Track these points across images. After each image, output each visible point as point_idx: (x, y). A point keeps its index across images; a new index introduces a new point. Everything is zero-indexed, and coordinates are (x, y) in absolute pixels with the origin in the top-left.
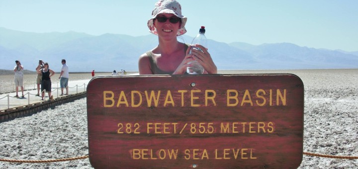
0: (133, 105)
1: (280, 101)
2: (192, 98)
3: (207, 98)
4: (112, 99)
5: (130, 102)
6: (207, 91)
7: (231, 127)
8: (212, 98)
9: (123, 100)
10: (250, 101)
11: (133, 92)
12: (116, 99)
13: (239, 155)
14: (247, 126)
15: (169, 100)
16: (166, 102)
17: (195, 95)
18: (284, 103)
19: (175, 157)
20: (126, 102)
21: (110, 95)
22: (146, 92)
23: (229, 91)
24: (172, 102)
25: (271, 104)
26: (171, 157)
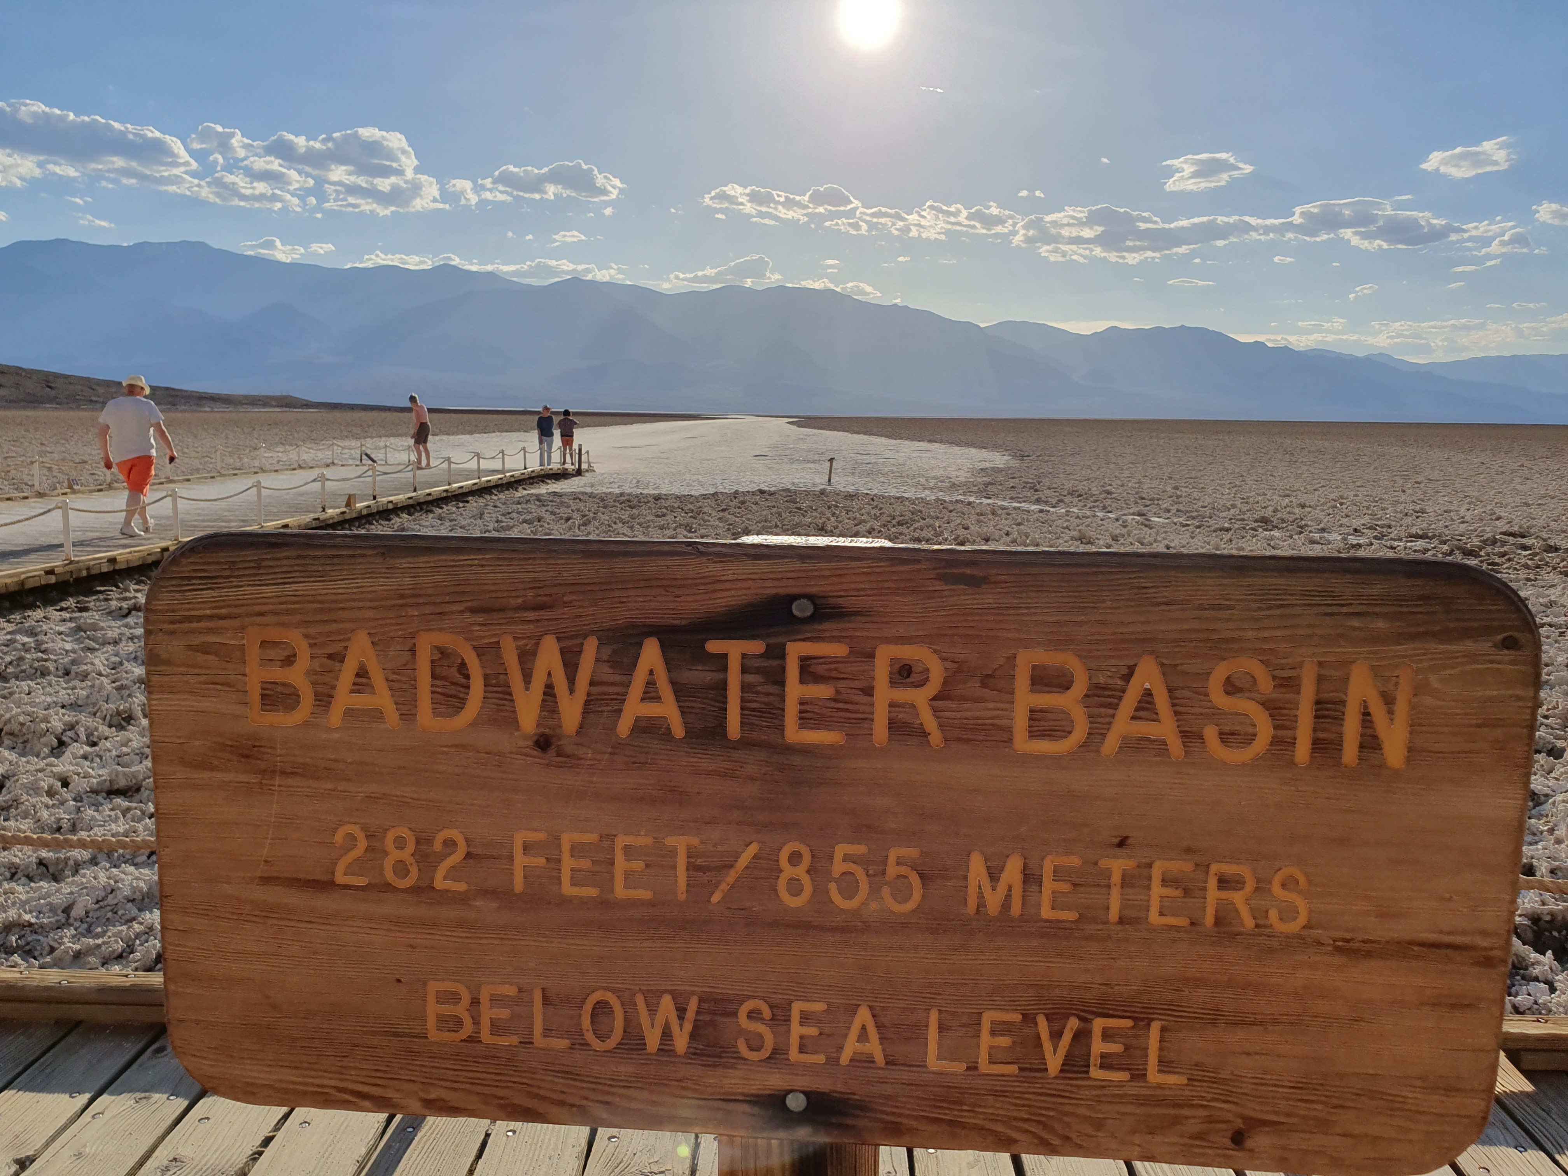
0: (427, 721)
2: (794, 691)
3: (884, 693)
4: (296, 674)
5: (405, 700)
6: (886, 653)
8: (919, 697)
9: (362, 685)
10: (1164, 729)
11: (427, 640)
12: (324, 680)
14: (1134, 878)
15: (651, 694)
16: (634, 708)
18: (1396, 753)
19: (681, 1043)
20: (382, 699)
22: (506, 644)
23: (1027, 657)
24: (668, 709)
25: (1302, 751)
26: (653, 1041)
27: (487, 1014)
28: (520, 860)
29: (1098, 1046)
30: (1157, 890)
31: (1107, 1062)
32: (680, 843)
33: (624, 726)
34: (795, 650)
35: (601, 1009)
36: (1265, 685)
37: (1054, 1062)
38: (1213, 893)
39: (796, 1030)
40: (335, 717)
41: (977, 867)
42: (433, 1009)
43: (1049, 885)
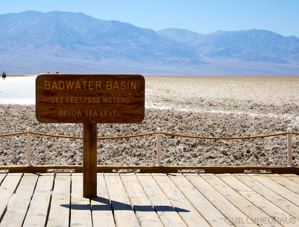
0: (60, 88)
1: (133, 88)
2: (89, 85)
3: (97, 85)
4: (49, 85)
5: (58, 87)
6: (97, 82)
7: (108, 100)
8: (99, 85)
9: (54, 86)
10: (118, 87)
11: (60, 82)
12: (51, 85)
13: (112, 115)
14: (116, 99)
15: (78, 86)
18: (135, 89)
19: (81, 115)
20: (56, 87)
21: (48, 83)
22: (66, 82)
23: (107, 82)
24: (79, 87)
25: (128, 89)
26: (78, 115)
27: (64, 113)
28: (67, 100)
29: (114, 113)
30: (118, 100)
31: (115, 115)
32: (80, 98)
33: (76, 88)
34: (90, 82)
35: (74, 112)
36: (125, 83)
37: (111, 115)
38: (122, 100)
39: (90, 113)
40: (52, 88)
41: (104, 99)
42: (60, 113)
43: (110, 100)
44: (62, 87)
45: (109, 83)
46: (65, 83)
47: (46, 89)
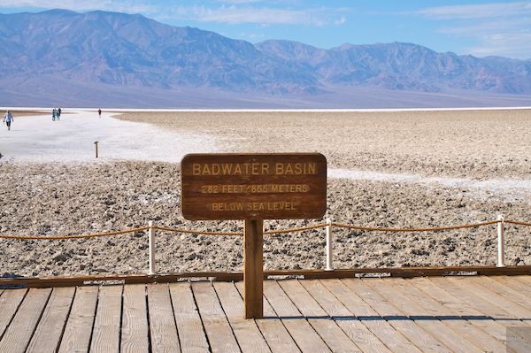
0: (214, 174)
1: (311, 171)
2: (253, 169)
3: (263, 169)
4: (199, 169)
5: (211, 171)
6: (263, 164)
7: (278, 188)
8: (266, 169)
9: (206, 170)
10: (291, 171)
11: (214, 165)
12: (202, 170)
13: (284, 207)
14: (289, 188)
15: (238, 170)
16: (236, 171)
17: (255, 166)
18: (314, 173)
19: (242, 208)
20: (209, 172)
21: (197, 167)
22: (222, 164)
23: (277, 164)
24: (240, 171)
25: (305, 173)
26: (238, 209)
27: (220, 207)
29: (287, 206)
30: (292, 188)
34: (253, 164)
36: (301, 166)
38: (297, 188)
39: (254, 206)
40: (203, 174)
41: (273, 187)
42: (213, 207)
44: (216, 172)
45: (280, 166)
46: (221, 167)
47: (194, 174)
